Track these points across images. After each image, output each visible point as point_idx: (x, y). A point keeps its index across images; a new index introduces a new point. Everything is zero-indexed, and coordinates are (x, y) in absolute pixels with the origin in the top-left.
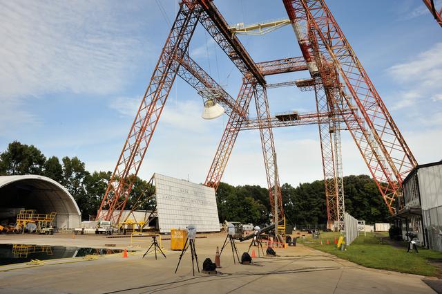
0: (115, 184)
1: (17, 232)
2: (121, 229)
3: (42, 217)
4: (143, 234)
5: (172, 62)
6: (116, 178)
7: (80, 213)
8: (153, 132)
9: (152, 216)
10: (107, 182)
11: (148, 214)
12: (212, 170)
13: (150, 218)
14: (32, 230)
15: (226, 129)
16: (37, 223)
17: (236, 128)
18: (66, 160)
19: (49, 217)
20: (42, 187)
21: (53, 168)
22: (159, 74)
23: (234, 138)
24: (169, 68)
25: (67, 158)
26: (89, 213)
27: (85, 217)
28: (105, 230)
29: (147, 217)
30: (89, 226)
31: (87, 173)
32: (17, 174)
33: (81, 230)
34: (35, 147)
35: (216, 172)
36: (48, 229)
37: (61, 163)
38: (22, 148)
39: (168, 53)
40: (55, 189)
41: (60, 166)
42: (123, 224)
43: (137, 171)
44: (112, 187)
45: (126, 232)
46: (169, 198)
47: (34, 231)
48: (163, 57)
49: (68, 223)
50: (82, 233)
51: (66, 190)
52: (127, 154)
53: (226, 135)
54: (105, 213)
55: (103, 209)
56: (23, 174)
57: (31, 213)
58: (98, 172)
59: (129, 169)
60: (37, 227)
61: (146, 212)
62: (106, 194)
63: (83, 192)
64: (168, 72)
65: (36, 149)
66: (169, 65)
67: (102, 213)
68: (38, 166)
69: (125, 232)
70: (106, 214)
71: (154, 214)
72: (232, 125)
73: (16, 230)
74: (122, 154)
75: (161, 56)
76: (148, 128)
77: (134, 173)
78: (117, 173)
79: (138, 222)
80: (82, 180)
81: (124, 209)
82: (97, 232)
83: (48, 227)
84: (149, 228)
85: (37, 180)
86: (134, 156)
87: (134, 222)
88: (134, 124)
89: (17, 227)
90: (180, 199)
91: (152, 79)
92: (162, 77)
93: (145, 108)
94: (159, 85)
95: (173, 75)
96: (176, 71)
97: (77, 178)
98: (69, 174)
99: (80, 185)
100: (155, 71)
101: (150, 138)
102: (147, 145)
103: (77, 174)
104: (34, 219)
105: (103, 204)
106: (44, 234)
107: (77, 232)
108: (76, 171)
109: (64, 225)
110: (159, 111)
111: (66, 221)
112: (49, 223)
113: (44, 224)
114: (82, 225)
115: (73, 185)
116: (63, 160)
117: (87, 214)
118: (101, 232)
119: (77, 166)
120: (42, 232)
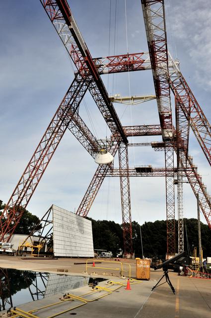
5: (65, 117)
8: (44, 171)
12: (82, 206)
15: (95, 175)
17: (103, 175)
22: (54, 125)
23: (100, 182)
24: (62, 121)
35: (85, 208)
39: (63, 110)
43: (28, 202)
53: (94, 179)
59: (21, 200)
64: (61, 125)
72: (99, 172)
74: (17, 187)
75: (57, 112)
76: (41, 168)
81: (14, 233)
86: (27, 189)
88: (30, 163)
91: (48, 129)
92: (55, 128)
93: (40, 151)
94: (52, 135)
95: (65, 127)
96: (67, 125)
100: (51, 123)
101: (41, 176)
102: (38, 181)
110: (50, 155)
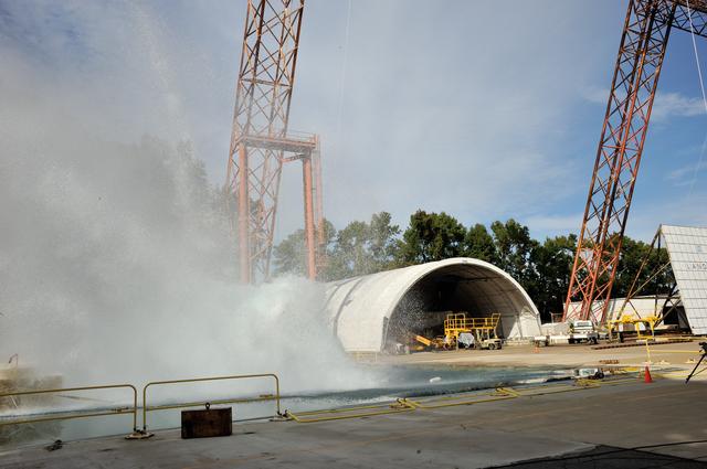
0: (587, 255)
1: (451, 348)
2: (614, 333)
3: (480, 323)
4: (658, 339)
5: (656, 6)
6: (587, 245)
7: (537, 312)
8: (641, 150)
9: (669, 304)
10: (571, 254)
11: (661, 302)
13: (665, 309)
14: (468, 343)
16: (473, 332)
18: (497, 226)
19: (489, 321)
20: (470, 276)
21: (477, 242)
22: (633, 37)
24: (652, 20)
25: (498, 224)
26: (550, 310)
27: (545, 319)
28: (585, 336)
29: (660, 308)
30: (557, 332)
31: (536, 243)
32: (429, 261)
33: (544, 338)
34: (447, 214)
36: (492, 341)
37: (491, 233)
38: (430, 220)
40: (490, 276)
41: (490, 238)
42: (616, 324)
43: (623, 227)
44: (581, 261)
46: (700, 266)
47: (472, 346)
48: (636, 4)
49: (520, 328)
50: (547, 343)
51: (507, 276)
52: (599, 199)
54: (578, 306)
55: (573, 300)
56: (439, 259)
57: (462, 317)
58: (553, 238)
59: (607, 226)
61: (656, 299)
62: (573, 275)
63: (533, 276)
64: (650, 29)
65: (449, 217)
66: (651, 13)
67: (572, 309)
68: (456, 243)
69: (622, 337)
70: (579, 309)
71: (674, 301)
73: (447, 345)
74: (590, 200)
75: (632, 3)
76: (631, 144)
77: (619, 230)
78: (586, 236)
79: (644, 318)
80: (528, 256)
81: (611, 297)
82: (572, 341)
83: (492, 337)
84: (666, 327)
85: (463, 265)
86: (612, 201)
87: (636, 318)
88: (602, 143)
89: (447, 340)
91: (620, 53)
92: (641, 42)
93: (618, 108)
94: (637, 59)
95: (664, 30)
96: (670, 20)
97: (519, 254)
98: (506, 249)
99: (527, 264)
100: (624, 36)
101: (638, 163)
102: (635, 176)
103: (519, 246)
104: (468, 327)
105: (572, 292)
106: (488, 349)
107: (538, 342)
108: (517, 242)
109: (514, 333)
110: (645, 109)
111: (516, 325)
112: (491, 331)
113: (485, 334)
114: (544, 331)
115: (515, 266)
116: (493, 227)
117: (547, 311)
118: (579, 340)
119: (517, 234)
120: (484, 346)
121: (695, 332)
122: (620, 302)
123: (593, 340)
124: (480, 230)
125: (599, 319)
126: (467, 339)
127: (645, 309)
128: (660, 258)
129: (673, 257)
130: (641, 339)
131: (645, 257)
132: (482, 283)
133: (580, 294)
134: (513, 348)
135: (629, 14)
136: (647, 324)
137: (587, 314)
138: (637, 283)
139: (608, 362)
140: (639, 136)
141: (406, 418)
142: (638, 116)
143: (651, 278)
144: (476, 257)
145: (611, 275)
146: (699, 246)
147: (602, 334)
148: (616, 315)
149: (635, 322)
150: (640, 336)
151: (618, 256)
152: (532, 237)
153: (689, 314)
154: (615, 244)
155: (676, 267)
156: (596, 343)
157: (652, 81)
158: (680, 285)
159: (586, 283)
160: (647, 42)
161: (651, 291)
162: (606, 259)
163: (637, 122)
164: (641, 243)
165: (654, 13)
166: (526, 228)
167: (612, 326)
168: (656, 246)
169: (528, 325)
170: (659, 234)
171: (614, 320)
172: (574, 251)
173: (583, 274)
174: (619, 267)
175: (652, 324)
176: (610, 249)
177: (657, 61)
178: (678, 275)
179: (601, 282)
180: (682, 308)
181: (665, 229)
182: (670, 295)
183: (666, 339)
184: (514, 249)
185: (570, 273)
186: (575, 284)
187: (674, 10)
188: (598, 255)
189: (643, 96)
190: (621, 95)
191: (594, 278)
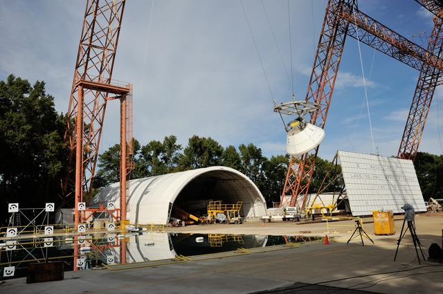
0: (295, 167)
1: (211, 223)
2: (309, 215)
3: (230, 207)
4: (334, 219)
5: (339, 22)
6: (295, 161)
7: (264, 201)
8: (328, 105)
9: (341, 198)
10: (286, 166)
11: (337, 196)
12: (405, 139)
13: (339, 200)
14: (222, 220)
15: (417, 87)
16: (225, 213)
18: (242, 147)
19: (235, 206)
20: (225, 178)
21: (230, 157)
22: (326, 39)
23: (429, 96)
24: (337, 29)
25: (243, 146)
26: (272, 200)
27: (269, 205)
28: (292, 217)
29: (336, 200)
30: (276, 214)
31: (266, 159)
32: (199, 167)
33: (268, 217)
34: (212, 139)
35: (411, 140)
36: (237, 219)
37: (238, 151)
38: (201, 142)
39: (333, 13)
40: (237, 178)
41: (238, 155)
42: (311, 209)
43: (317, 151)
44: (292, 171)
45: (315, 217)
46: (358, 176)
47: (224, 221)
48: (328, 19)
49: (254, 211)
50: (270, 221)
51: (247, 178)
53: (418, 94)
54: (289, 198)
55: (286, 194)
56: (206, 167)
57: (219, 203)
58: (276, 156)
60: (227, 217)
61: (334, 194)
62: (287, 179)
63: (263, 179)
64: (336, 35)
65: (213, 140)
66: (336, 26)
67: (285, 200)
68: (217, 157)
69: (313, 217)
70: (290, 200)
71: (343, 196)
72: (424, 81)
73: (208, 221)
75: (326, 18)
76: (323, 102)
79: (326, 206)
80: (260, 167)
81: (308, 193)
82: (284, 219)
83: (237, 216)
84: (338, 211)
85: (220, 171)
87: (322, 206)
88: (306, 100)
89: (209, 218)
90: (371, 177)
91: (319, 47)
92: (330, 42)
93: (316, 79)
94: (328, 51)
95: (343, 36)
96: (346, 31)
97: (255, 165)
98: (247, 162)
99: (260, 171)
100: (321, 37)
101: (326, 112)
102: (325, 121)
103: (255, 161)
104: (222, 209)
105: (286, 189)
106: (234, 223)
107: (264, 220)
108: (254, 158)
109: (250, 214)
110: (332, 81)
111: (251, 209)
112: (236, 212)
113: (232, 214)
114: (268, 213)
115: (252, 172)
116: (240, 148)
117: (271, 201)
118: (289, 219)
119: (254, 153)
120: (231, 222)
121: (354, 214)
122: (313, 196)
123: (297, 219)
124: (232, 149)
125: (301, 206)
126: (221, 217)
127: (327, 201)
128: (336, 171)
129: (344, 170)
130: (324, 218)
131: (328, 169)
132: (232, 183)
133: (290, 190)
134: (249, 223)
135: (324, 24)
136: (328, 210)
137: (294, 203)
138: (323, 185)
139: (305, 232)
140: (328, 97)
141: (180, 267)
142: (328, 84)
143: (331, 182)
144: (229, 166)
145: (309, 180)
146: (358, 164)
147: (302, 215)
148: (310, 204)
149: (322, 208)
150: (324, 217)
151: (313, 168)
152: (263, 155)
153: (351, 204)
154: (312, 161)
155: (345, 176)
156: (298, 221)
157: (335, 65)
158: (347, 187)
159: (294, 184)
160: (334, 42)
161: (331, 190)
162: (306, 170)
163: (327, 89)
164: (327, 161)
165: (338, 25)
166: (260, 149)
167: (308, 211)
168: (335, 163)
169: (259, 209)
170: (336, 156)
171: (310, 207)
172: (288, 164)
173: (293, 179)
174: (314, 175)
175: (331, 209)
176: (309, 164)
177: (339, 54)
178: (346, 181)
179: (303, 183)
180: (347, 200)
181: (340, 153)
182: (342, 193)
183: (338, 219)
184: (252, 162)
185: (285, 177)
186: (288, 185)
187: (348, 26)
188: (302, 168)
189: (331, 73)
190: (318, 71)
191: (299, 181)
